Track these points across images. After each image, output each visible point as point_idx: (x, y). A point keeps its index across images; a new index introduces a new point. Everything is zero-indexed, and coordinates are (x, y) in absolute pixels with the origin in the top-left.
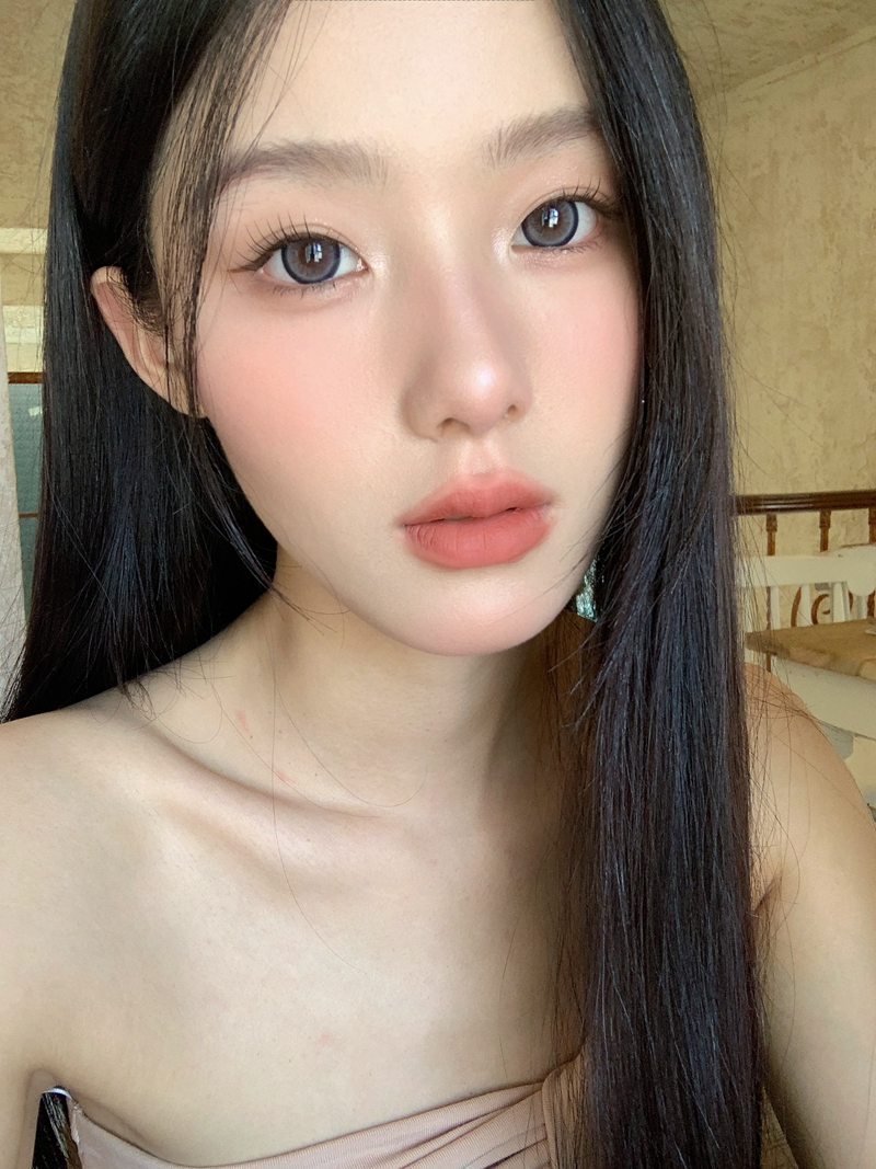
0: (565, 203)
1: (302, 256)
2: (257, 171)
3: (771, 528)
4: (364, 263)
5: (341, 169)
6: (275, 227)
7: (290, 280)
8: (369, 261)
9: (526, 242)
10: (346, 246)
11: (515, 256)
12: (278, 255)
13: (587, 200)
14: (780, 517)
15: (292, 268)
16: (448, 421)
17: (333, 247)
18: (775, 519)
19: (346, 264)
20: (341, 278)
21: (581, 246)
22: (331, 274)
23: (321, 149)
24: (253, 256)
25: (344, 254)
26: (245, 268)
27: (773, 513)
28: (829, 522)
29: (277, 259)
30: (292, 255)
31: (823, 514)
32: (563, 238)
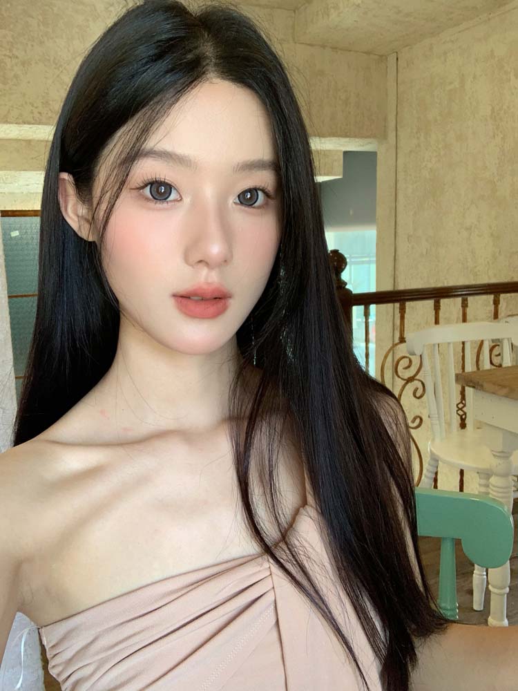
0: (253, 191)
1: (158, 190)
2: (152, 157)
3: (465, 305)
4: (181, 196)
5: (180, 162)
6: (154, 177)
7: (151, 197)
8: (183, 197)
9: (239, 202)
10: (175, 189)
11: (234, 205)
12: (149, 187)
13: (263, 191)
14: (470, 299)
15: (153, 193)
16: (200, 261)
17: (169, 187)
18: (467, 300)
19: (173, 196)
20: (171, 201)
21: (259, 207)
22: (166, 199)
23: (176, 155)
24: (142, 185)
25: (173, 191)
26: (138, 188)
27: (465, 297)
28: (499, 301)
29: (148, 188)
30: (154, 189)
31: (495, 297)
32: (251, 203)
